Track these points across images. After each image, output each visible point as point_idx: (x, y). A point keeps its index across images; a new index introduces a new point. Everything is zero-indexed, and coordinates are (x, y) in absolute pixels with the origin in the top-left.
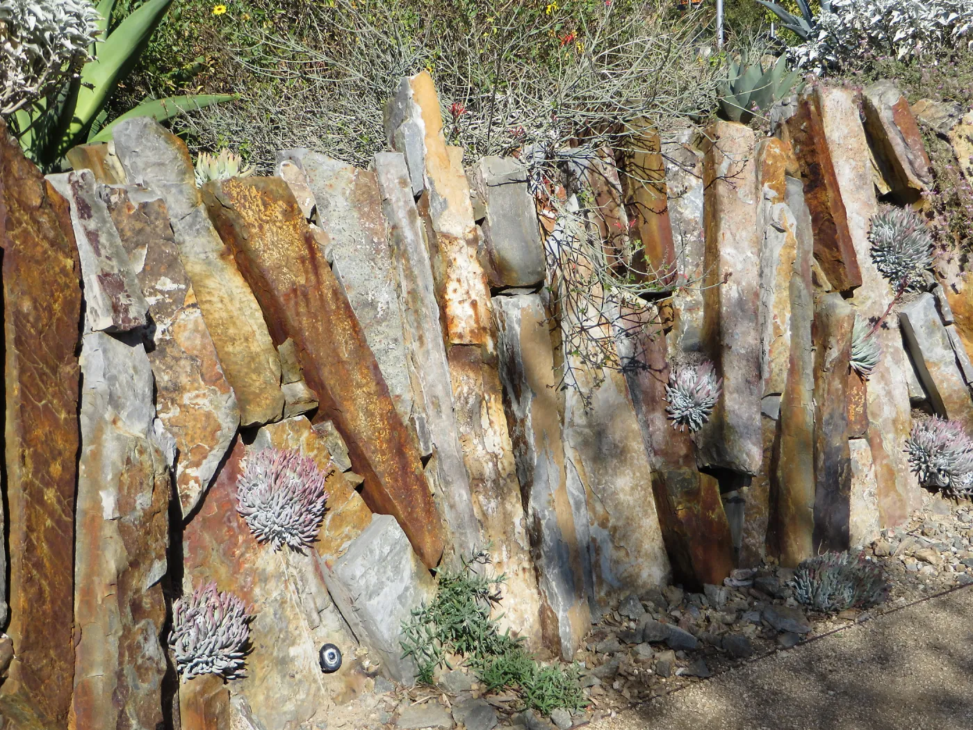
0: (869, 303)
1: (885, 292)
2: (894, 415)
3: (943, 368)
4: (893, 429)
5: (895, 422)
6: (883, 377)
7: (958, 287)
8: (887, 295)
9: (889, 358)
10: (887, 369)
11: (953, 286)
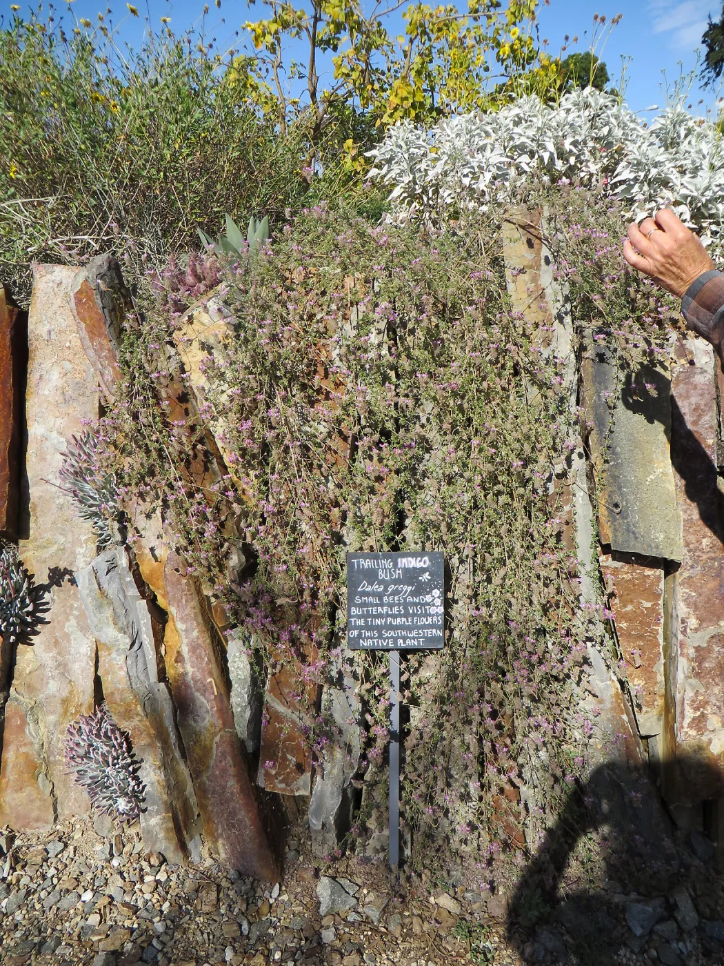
0: (54, 548)
1: (83, 538)
2: (65, 694)
3: (114, 655)
4: (60, 710)
5: (65, 702)
6: (56, 643)
7: (157, 553)
8: (86, 541)
9: (73, 622)
10: (67, 636)
11: (152, 550)
